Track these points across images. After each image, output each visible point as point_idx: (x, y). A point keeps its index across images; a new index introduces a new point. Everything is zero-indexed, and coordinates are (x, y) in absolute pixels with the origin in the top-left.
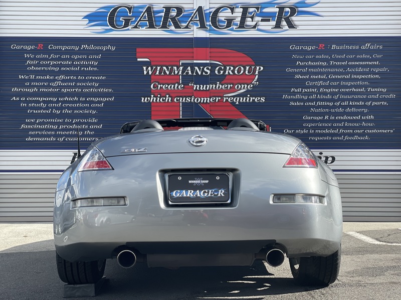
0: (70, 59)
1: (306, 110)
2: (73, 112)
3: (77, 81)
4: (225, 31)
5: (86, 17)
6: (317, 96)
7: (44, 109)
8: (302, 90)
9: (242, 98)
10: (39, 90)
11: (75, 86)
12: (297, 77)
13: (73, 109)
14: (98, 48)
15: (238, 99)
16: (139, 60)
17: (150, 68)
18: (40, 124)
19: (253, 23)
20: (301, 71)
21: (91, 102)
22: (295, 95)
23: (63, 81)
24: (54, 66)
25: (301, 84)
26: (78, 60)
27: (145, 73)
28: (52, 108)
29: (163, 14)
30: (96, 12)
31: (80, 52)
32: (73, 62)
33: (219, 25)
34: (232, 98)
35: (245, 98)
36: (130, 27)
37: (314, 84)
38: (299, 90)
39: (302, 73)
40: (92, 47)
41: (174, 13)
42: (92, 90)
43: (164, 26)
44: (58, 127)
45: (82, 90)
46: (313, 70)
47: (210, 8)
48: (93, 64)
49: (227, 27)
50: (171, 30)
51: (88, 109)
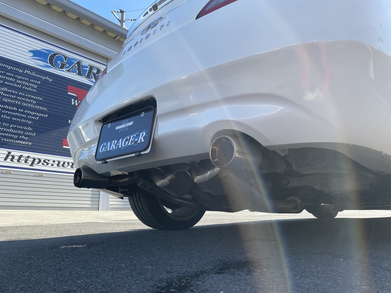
0: (14, 77)
2: (11, 118)
3: (18, 95)
5: (31, 51)
11: (16, 99)
13: (12, 116)
14: (39, 76)
16: (69, 93)
17: (76, 101)
21: (28, 114)
23: (5, 92)
26: (21, 80)
27: (73, 103)
29: (88, 69)
30: (39, 51)
31: (22, 75)
32: (16, 81)
36: (64, 70)
40: (34, 74)
41: (95, 71)
42: (30, 106)
43: (88, 77)
45: (21, 104)
48: (33, 87)
50: (92, 81)
51: (25, 118)
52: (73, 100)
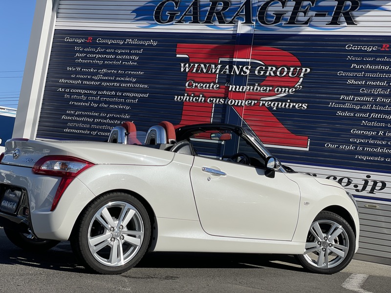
0: (114, 53)
1: (356, 122)
2: (109, 106)
3: (117, 75)
4: (272, 26)
5: (134, 11)
6: (372, 106)
7: (84, 102)
8: (354, 99)
9: (280, 103)
10: (82, 82)
11: (115, 81)
12: (349, 82)
13: (110, 103)
14: (141, 43)
15: (277, 103)
16: (178, 56)
17: (187, 65)
18: (78, 116)
19: (306, 19)
20: (356, 75)
21: (128, 97)
22: (344, 104)
23: (105, 75)
24: (99, 59)
25: (355, 90)
26: (122, 54)
27: (182, 70)
28: (91, 101)
29: (209, 8)
30: (144, 6)
31: (123, 47)
32: (116, 56)
33: (266, 20)
34: (270, 103)
35: (284, 104)
36: (174, 22)
37: (371, 92)
38: (351, 97)
39: (356, 78)
40: (136, 42)
41: (220, 7)
42: (130, 85)
43: (208, 21)
44: (94, 121)
45: (120, 85)
46: (371, 75)
47: (259, 2)
48: (134, 59)
49: (275, 23)
50: (214, 25)
51: (123, 104)
52: (182, 65)
